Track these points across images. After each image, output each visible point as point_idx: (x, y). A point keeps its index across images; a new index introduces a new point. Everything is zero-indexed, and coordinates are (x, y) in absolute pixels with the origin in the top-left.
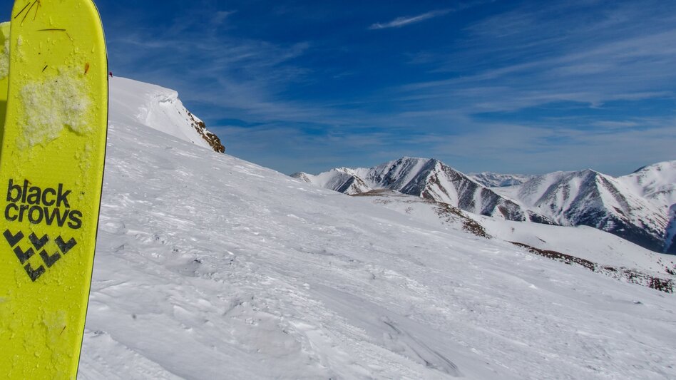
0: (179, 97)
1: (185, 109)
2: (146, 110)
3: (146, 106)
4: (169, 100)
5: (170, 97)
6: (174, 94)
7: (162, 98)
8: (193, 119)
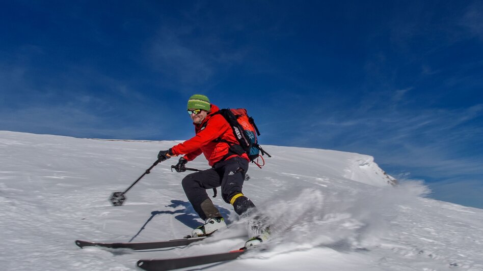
0: (375, 161)
1: (381, 169)
2: (349, 171)
3: (349, 169)
4: (367, 164)
5: (367, 161)
6: (370, 159)
7: (361, 162)
8: (388, 177)
